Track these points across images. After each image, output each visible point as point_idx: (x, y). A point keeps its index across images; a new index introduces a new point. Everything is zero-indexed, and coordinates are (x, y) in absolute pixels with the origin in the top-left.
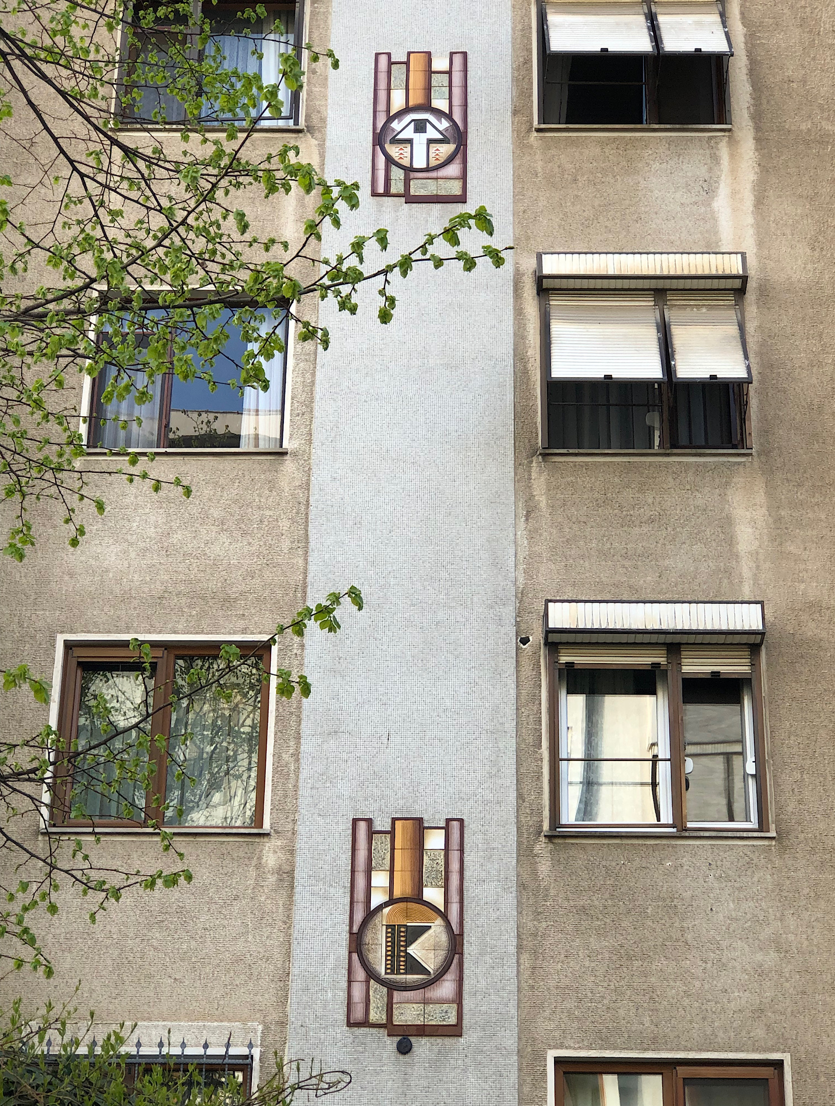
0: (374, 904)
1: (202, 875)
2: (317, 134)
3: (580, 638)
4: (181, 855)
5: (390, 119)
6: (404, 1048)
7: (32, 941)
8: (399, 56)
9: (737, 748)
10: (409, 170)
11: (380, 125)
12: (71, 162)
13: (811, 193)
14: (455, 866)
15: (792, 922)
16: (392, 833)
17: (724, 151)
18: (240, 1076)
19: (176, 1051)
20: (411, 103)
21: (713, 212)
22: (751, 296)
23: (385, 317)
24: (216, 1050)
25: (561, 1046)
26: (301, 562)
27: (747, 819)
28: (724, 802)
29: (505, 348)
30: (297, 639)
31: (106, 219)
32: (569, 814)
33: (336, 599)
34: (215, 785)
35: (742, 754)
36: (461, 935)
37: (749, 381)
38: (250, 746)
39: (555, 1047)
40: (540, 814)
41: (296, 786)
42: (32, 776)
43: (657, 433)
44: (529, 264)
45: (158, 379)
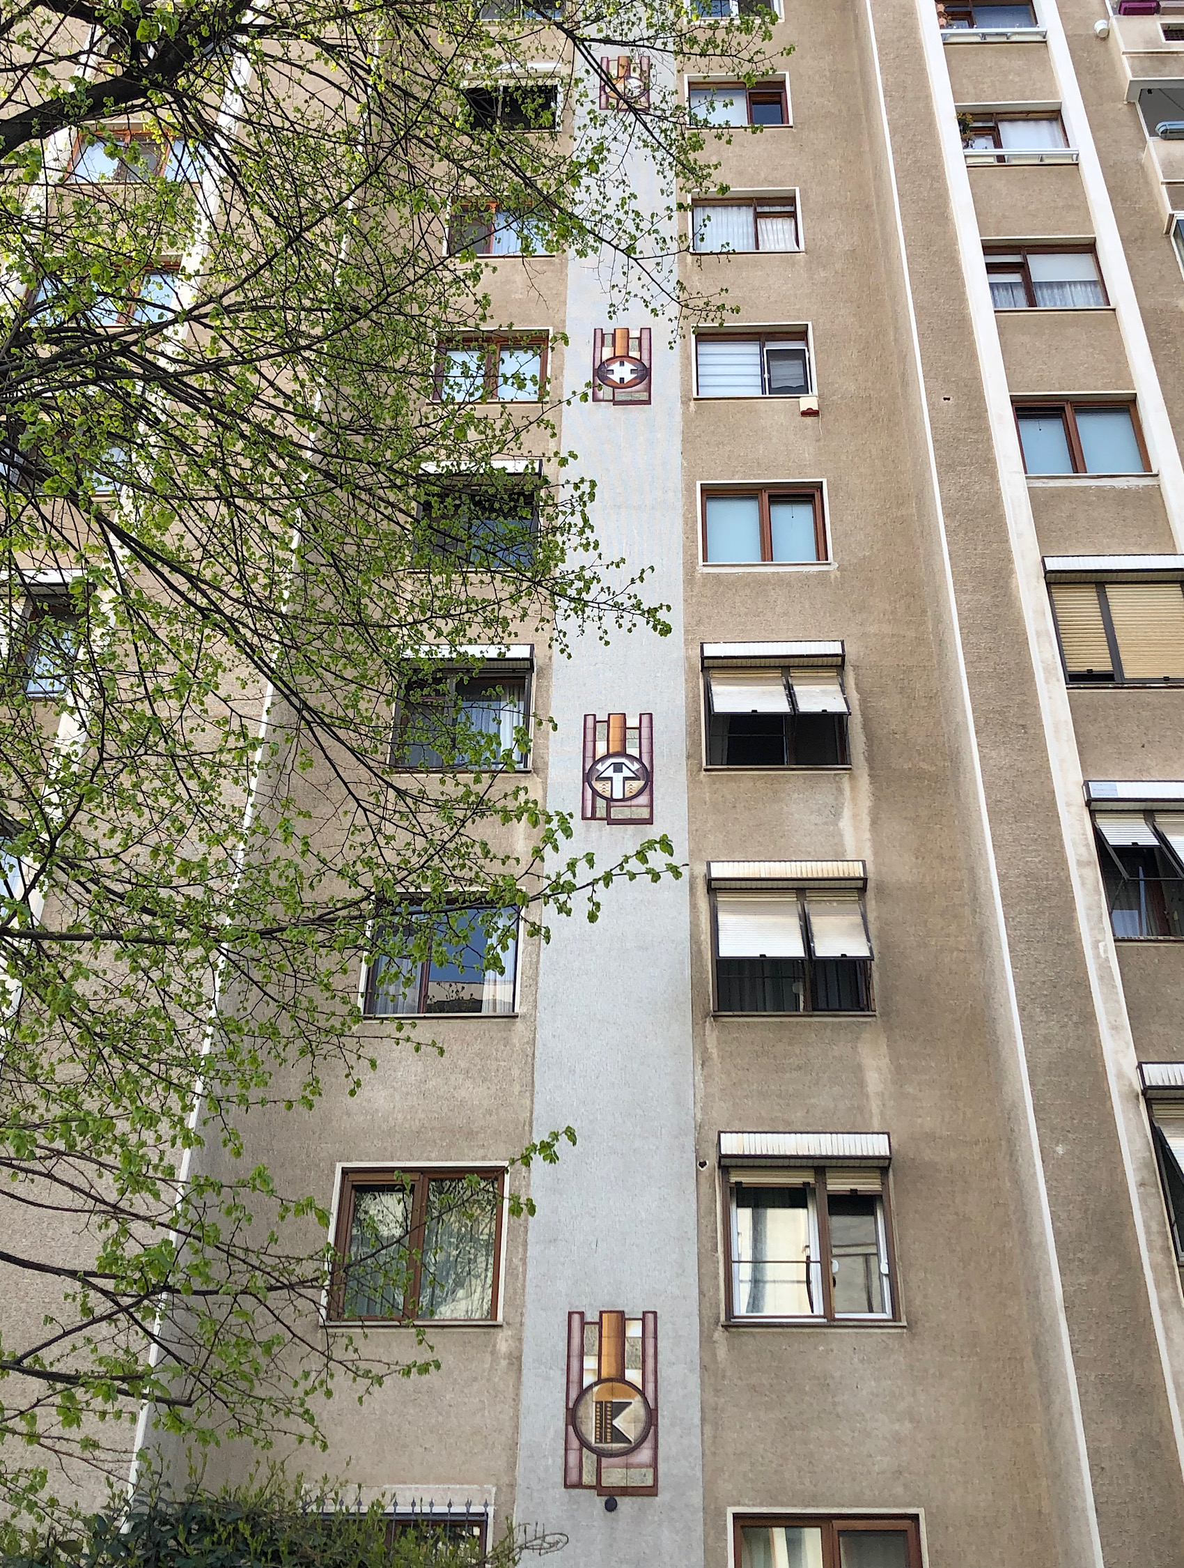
0: (585, 1384)
1: (448, 1360)
2: (541, 775)
3: (746, 1162)
4: (431, 1348)
5: (595, 762)
6: (611, 1506)
7: (311, 1420)
8: (602, 716)
9: (873, 1250)
10: (610, 800)
11: (588, 767)
12: (357, 800)
13: (913, 815)
14: (650, 1351)
15: (922, 1397)
16: (600, 1324)
17: (846, 785)
18: (476, 1531)
19: (426, 1509)
20: (611, 751)
21: (839, 830)
22: (870, 893)
23: (592, 917)
24: (458, 1509)
25: (739, 1504)
26: (528, 1102)
27: (884, 1311)
28: (865, 1297)
29: (685, 934)
30: (524, 1168)
31: (382, 842)
32: (741, 1307)
33: (555, 1136)
34: (459, 1284)
35: (877, 1254)
36: (656, 1409)
37: (871, 959)
38: (487, 1250)
39: (734, 1505)
40: (718, 1307)
41: (524, 1286)
42: (315, 1283)
43: (802, 998)
44: (701, 869)
45: (419, 964)
